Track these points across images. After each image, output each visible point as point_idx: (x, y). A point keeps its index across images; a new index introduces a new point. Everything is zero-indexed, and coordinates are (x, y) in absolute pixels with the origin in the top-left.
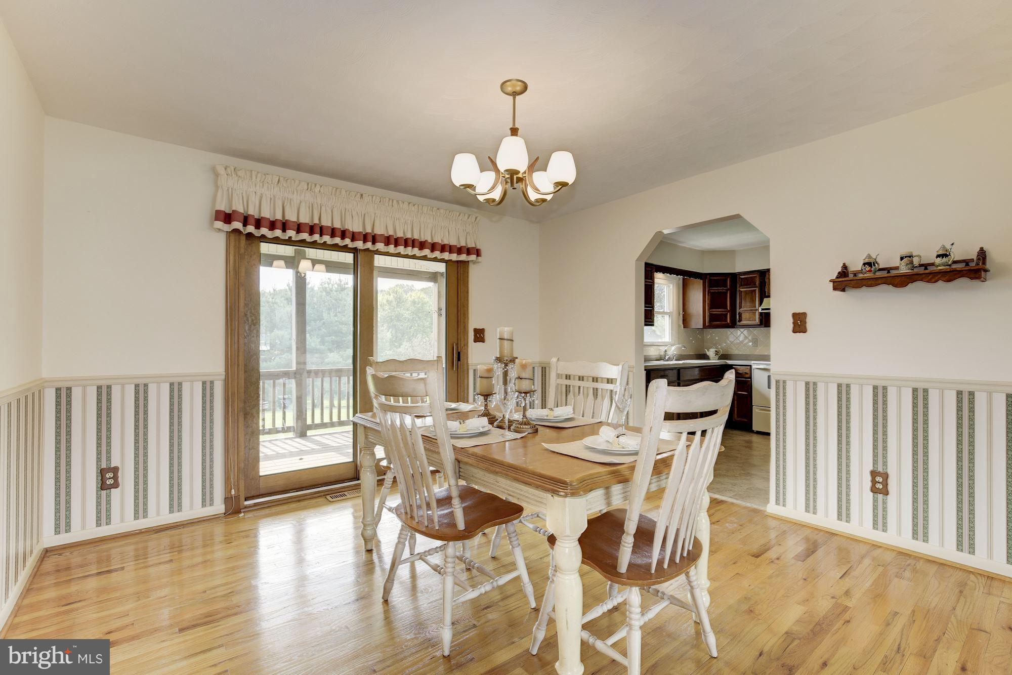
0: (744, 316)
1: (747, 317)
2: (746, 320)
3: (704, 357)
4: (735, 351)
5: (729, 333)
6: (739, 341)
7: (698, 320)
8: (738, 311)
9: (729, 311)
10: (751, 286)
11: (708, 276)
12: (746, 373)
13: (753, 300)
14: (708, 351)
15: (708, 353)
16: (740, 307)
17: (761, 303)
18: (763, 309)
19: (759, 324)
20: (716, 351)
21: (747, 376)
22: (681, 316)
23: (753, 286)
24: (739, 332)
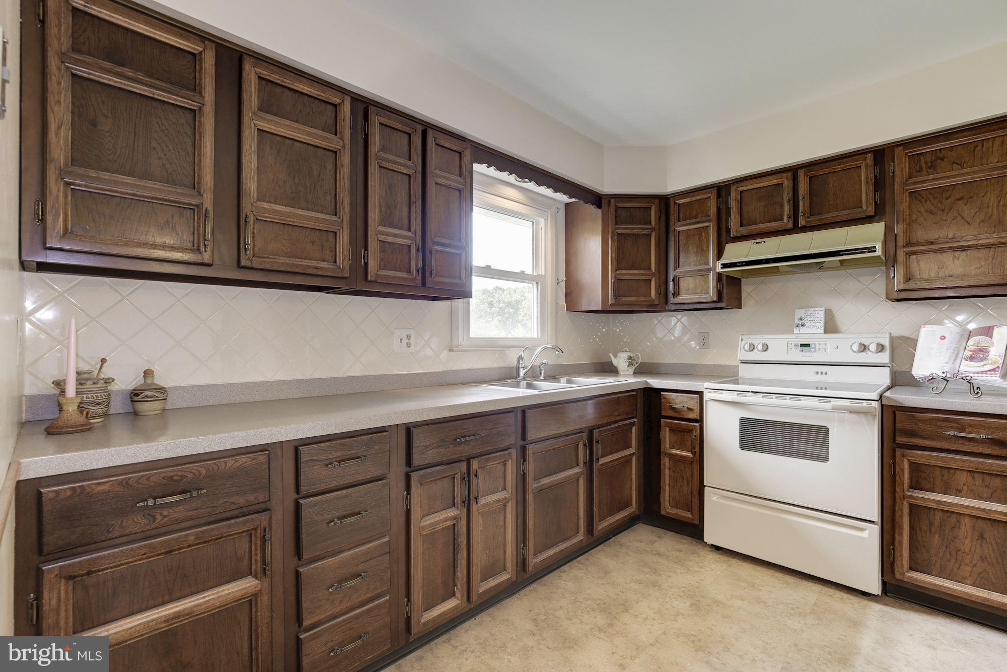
0: (684, 284)
1: (691, 286)
2: (688, 292)
3: (608, 369)
4: (666, 358)
5: (656, 321)
6: (673, 338)
7: (593, 294)
8: (672, 274)
9: (654, 275)
10: (697, 220)
11: (612, 201)
12: (690, 409)
13: (702, 250)
14: (615, 356)
15: (615, 362)
16: (677, 266)
17: (719, 254)
18: (725, 266)
19: (715, 299)
20: (630, 358)
21: (692, 415)
22: (563, 284)
23: (703, 219)
24: (673, 320)
